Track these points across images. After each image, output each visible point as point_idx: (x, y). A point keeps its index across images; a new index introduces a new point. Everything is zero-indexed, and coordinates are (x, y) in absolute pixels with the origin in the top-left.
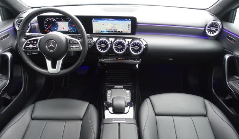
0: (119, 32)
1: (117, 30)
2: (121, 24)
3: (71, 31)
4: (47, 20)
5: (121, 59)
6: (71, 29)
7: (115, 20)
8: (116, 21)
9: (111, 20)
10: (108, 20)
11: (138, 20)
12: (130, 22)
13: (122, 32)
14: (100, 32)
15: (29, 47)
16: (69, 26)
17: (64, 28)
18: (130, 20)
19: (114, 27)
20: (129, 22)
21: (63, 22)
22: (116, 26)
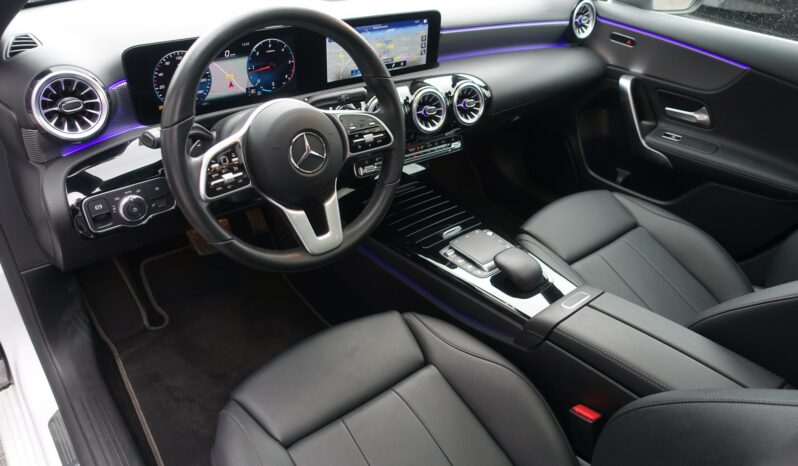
0: (398, 64)
1: (392, 59)
2: (403, 39)
3: (257, 88)
4: (167, 63)
5: (416, 151)
6: (259, 81)
7: (389, 28)
8: (393, 30)
9: (380, 29)
10: (371, 30)
11: (445, 21)
12: (427, 27)
13: (405, 62)
14: (348, 77)
15: (222, 183)
16: (249, 71)
17: (231, 85)
18: (425, 21)
19: (385, 53)
20: (422, 30)
21: (230, 58)
22: (391, 46)
